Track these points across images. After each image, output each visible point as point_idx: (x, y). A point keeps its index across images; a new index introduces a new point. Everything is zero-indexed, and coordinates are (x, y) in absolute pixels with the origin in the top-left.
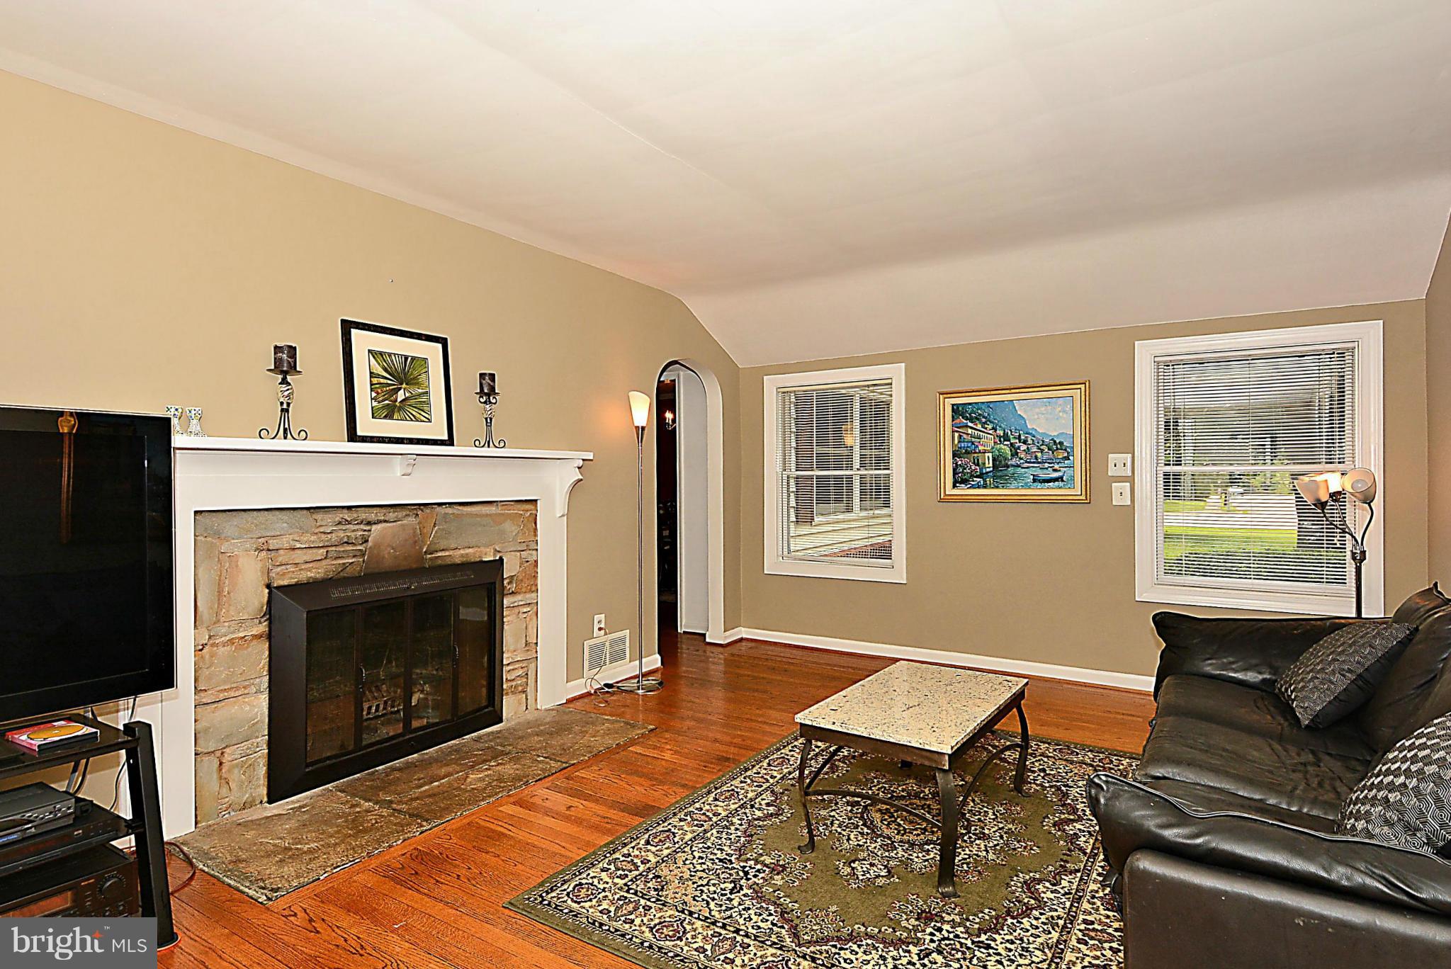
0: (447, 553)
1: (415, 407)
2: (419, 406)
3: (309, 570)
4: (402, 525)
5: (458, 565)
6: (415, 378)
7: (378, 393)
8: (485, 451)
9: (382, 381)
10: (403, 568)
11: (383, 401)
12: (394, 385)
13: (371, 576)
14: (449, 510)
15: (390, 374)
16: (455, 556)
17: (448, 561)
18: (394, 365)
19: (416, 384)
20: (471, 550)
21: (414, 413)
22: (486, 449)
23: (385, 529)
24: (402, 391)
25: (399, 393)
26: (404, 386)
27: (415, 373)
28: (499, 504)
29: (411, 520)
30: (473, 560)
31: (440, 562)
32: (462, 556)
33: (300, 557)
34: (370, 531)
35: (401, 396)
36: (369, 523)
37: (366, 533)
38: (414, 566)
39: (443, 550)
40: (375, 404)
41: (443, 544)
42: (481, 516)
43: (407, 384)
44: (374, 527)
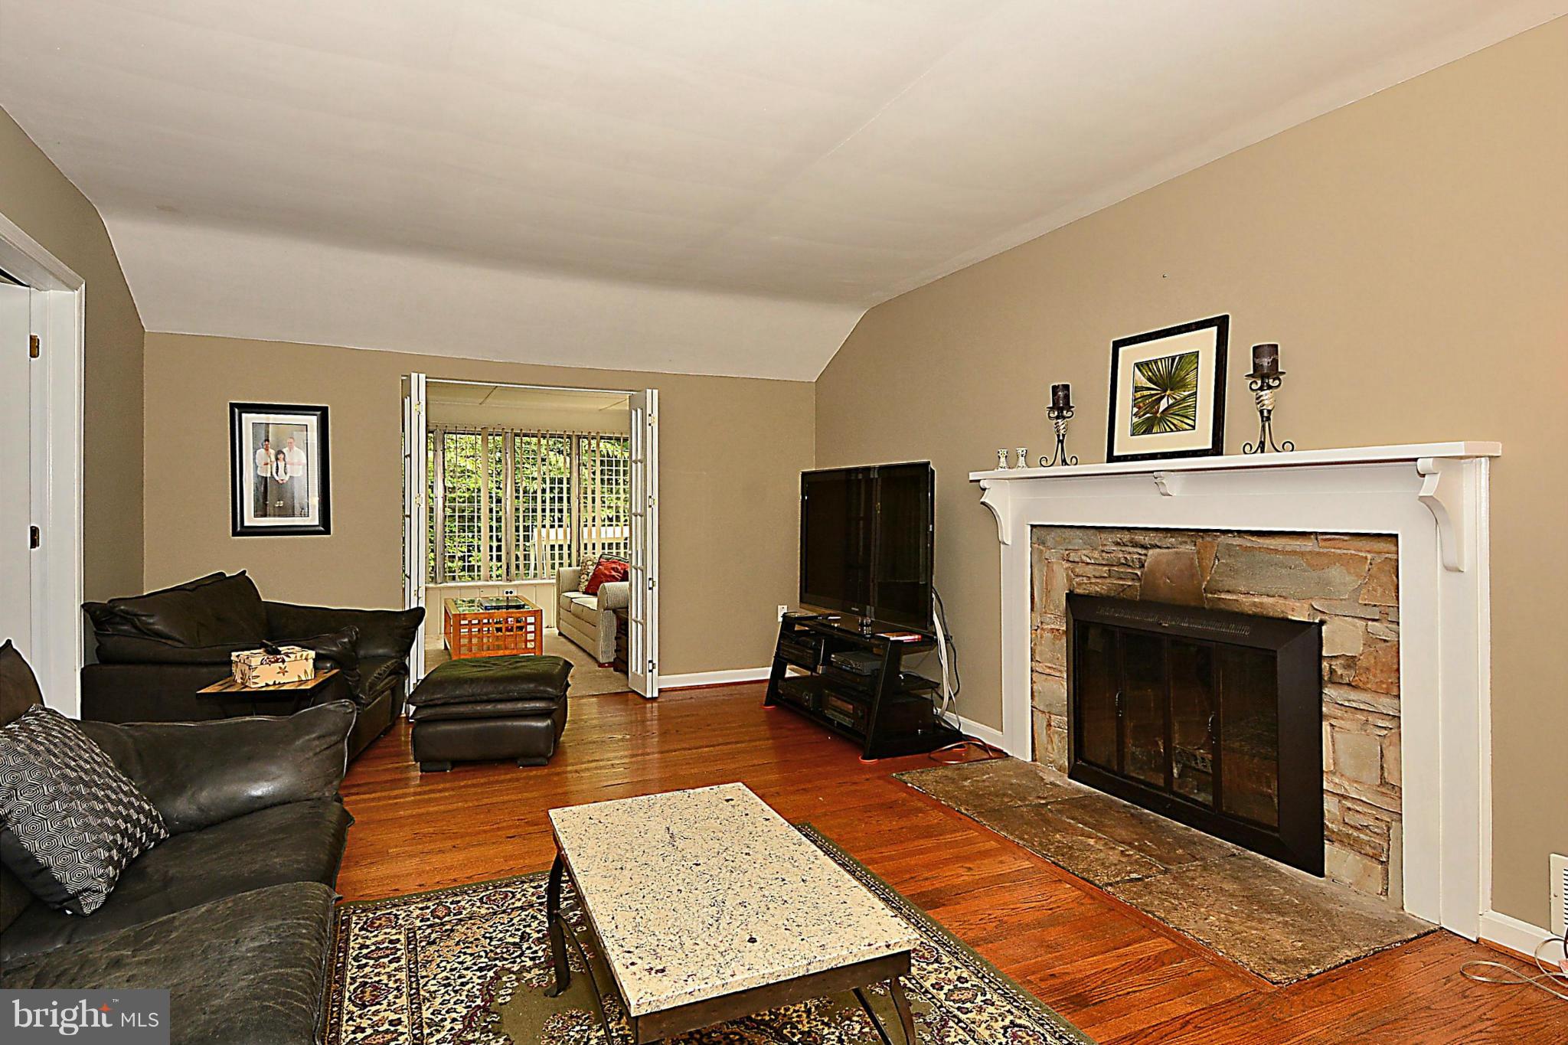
0: (1234, 597)
1: (1178, 415)
2: (1184, 412)
3: (1096, 584)
4: (1177, 553)
5: (1249, 615)
6: (1183, 379)
7: (1139, 408)
8: (1259, 459)
9: (1146, 393)
10: (1177, 603)
11: (1144, 415)
12: (1157, 394)
13: (1147, 603)
14: (1237, 541)
15: (1154, 384)
16: (1244, 603)
17: (1236, 608)
18: (1159, 371)
19: (1182, 387)
20: (1271, 600)
21: (1175, 422)
22: (1259, 455)
23: (1159, 555)
24: (1165, 399)
25: (1162, 402)
26: (1168, 392)
27: (1183, 373)
28: (1320, 537)
29: (1189, 548)
30: (1271, 614)
31: (1223, 606)
32: (1254, 604)
33: (1090, 570)
34: (1146, 555)
35: (1164, 404)
36: (1145, 548)
37: (1143, 557)
38: (1193, 604)
39: (1228, 592)
40: (1135, 420)
41: (1228, 583)
42: (1284, 553)
43: (1171, 390)
44: (1151, 552)
